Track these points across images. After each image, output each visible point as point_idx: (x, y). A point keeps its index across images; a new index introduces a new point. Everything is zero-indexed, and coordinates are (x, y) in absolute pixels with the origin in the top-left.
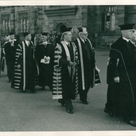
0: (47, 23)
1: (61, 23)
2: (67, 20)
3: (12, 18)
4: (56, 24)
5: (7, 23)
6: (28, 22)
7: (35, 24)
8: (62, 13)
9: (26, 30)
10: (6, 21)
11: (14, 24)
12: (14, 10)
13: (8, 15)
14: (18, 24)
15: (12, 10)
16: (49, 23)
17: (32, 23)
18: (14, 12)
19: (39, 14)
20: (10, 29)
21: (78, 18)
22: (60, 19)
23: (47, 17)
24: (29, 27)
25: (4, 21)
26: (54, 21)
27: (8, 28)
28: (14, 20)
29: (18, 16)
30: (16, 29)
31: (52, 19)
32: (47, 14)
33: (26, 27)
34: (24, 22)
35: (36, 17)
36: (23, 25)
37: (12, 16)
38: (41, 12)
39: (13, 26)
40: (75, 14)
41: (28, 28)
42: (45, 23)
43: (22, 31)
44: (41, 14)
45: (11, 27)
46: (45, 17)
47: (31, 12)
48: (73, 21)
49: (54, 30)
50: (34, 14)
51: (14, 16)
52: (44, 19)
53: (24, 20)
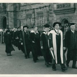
0: (55, 19)
1: (65, 19)
2: (68, 17)
4: (61, 19)
5: (30, 20)
6: (43, 19)
7: (48, 20)
8: (65, 12)
9: (42, 24)
10: (29, 18)
11: (34, 20)
12: (34, 11)
13: (31, 15)
14: (37, 20)
16: (57, 19)
17: (46, 19)
18: (34, 13)
19: (50, 13)
20: (32, 24)
21: (76, 15)
23: (55, 15)
25: (28, 19)
26: (60, 17)
27: (31, 23)
28: (35, 18)
29: (37, 15)
30: (36, 24)
31: (58, 17)
32: (55, 13)
33: (42, 22)
36: (40, 21)
37: (33, 15)
38: (51, 12)
39: (34, 22)
40: (74, 13)
41: (43, 22)
43: (39, 25)
44: (52, 13)
45: (32, 22)
46: (54, 15)
47: (45, 12)
48: (72, 17)
50: (47, 13)
51: (34, 15)
52: (53, 16)
53: (41, 18)
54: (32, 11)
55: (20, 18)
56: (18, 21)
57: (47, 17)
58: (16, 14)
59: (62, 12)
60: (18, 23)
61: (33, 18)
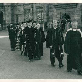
0: (55, 14)
1: (66, 14)
2: (70, 11)
3: (31, 11)
4: (62, 14)
5: (28, 15)
6: (42, 14)
7: (48, 15)
8: (66, 7)
9: (41, 20)
11: (33, 16)
12: (33, 6)
13: (29, 9)
14: (36, 15)
15: (32, 6)
16: (57, 14)
18: (33, 8)
19: (50, 8)
21: (78, 9)
22: (65, 11)
23: (55, 10)
24: (44, 17)
25: (26, 14)
26: (61, 12)
27: (29, 18)
28: (33, 13)
29: (36, 10)
30: (34, 19)
32: (55, 8)
33: (41, 17)
34: (40, 14)
35: (48, 10)
36: (39, 16)
37: (31, 10)
38: (51, 6)
40: (76, 7)
41: (42, 18)
42: (54, 14)
43: (38, 20)
44: (52, 8)
45: (31, 17)
47: (45, 7)
48: (74, 12)
49: (61, 19)
50: (47, 8)
51: (33, 10)
52: (53, 11)
53: (40, 12)
54: (31, 5)
55: (17, 13)
56: (15, 16)
57: (46, 12)
58: (14, 9)
59: (63, 7)
60: (16, 18)
61: (31, 13)
